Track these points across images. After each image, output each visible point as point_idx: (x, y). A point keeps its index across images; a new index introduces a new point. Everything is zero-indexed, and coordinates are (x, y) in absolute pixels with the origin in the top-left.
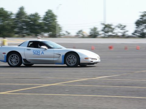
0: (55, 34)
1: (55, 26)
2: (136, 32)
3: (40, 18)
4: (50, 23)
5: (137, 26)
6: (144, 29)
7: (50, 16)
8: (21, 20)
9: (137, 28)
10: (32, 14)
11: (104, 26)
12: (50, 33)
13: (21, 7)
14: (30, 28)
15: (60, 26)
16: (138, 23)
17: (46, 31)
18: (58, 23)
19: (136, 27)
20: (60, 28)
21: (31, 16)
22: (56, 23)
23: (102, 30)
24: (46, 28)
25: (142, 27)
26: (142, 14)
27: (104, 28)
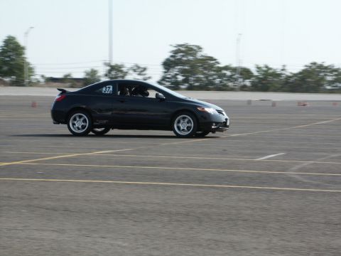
0: (23, 80)
1: (23, 66)
2: (164, 79)
4: (13, 60)
5: (166, 69)
6: (177, 74)
9: (165, 72)
11: (108, 68)
12: (13, 77)
15: (31, 66)
16: (168, 65)
17: (6, 74)
18: (28, 60)
19: (164, 70)
20: (31, 70)
22: (23, 59)
23: (106, 75)
24: (5, 68)
25: (174, 71)
26: (175, 49)
27: (110, 71)
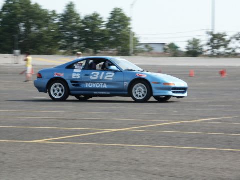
0: (129, 50)
1: (128, 37)
3: (103, 22)
4: (119, 31)
7: (119, 20)
8: (70, 25)
10: (87, 16)
11: (211, 37)
12: (119, 47)
13: (69, 3)
14: (84, 39)
15: (136, 37)
20: (136, 41)
21: (86, 19)
24: (112, 39)
27: (212, 40)
